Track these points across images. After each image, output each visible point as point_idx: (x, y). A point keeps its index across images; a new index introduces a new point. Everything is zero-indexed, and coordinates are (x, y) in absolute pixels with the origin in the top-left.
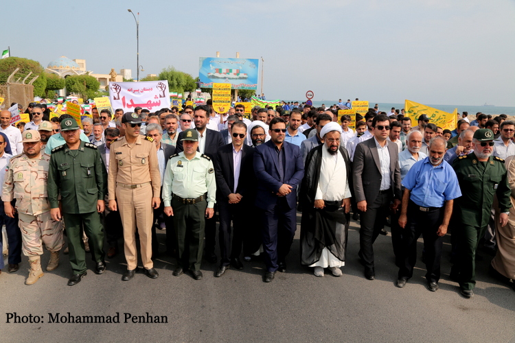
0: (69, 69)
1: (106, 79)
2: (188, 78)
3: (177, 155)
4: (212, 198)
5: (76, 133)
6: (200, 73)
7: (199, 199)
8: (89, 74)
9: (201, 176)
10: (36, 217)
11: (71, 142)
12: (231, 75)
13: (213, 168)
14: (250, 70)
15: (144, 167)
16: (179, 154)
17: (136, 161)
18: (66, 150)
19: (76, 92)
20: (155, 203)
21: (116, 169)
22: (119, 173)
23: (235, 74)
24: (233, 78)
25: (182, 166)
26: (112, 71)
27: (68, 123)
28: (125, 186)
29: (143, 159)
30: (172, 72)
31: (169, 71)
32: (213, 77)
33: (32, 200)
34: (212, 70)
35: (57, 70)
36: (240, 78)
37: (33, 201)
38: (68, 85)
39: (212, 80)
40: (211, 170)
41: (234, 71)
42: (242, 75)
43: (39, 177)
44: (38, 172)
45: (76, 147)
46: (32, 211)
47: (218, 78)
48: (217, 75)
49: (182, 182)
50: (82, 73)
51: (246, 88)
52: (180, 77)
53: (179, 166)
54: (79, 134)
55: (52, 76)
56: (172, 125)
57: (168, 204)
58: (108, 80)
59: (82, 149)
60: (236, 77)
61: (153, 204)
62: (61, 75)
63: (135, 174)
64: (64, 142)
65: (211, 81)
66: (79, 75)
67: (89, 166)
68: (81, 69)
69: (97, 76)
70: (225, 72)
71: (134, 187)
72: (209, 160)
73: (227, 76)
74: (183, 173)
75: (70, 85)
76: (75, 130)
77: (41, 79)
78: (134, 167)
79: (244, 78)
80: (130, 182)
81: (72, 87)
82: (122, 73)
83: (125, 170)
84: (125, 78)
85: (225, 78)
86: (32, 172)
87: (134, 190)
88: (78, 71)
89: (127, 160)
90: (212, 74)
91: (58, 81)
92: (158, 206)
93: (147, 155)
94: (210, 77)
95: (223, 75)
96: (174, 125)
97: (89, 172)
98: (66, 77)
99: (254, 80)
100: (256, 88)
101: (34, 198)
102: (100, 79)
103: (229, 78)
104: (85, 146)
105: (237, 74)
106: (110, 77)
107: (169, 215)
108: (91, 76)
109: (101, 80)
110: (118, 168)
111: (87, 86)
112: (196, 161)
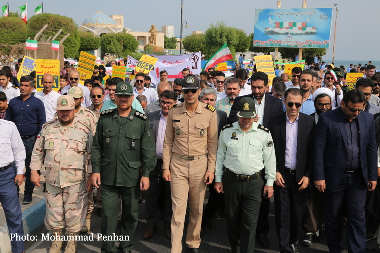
0: (105, 26)
1: (146, 37)
2: (241, 35)
3: (231, 126)
4: (271, 175)
5: (130, 99)
6: (255, 28)
7: (254, 177)
8: (127, 32)
9: (258, 151)
10: (63, 189)
11: (122, 107)
12: (295, 30)
13: (272, 140)
14: (320, 23)
15: (202, 138)
16: (233, 124)
17: (194, 131)
18: (115, 116)
19: (112, 52)
20: (208, 178)
21: (171, 137)
22: (175, 142)
23: (300, 29)
24: (297, 34)
25: (237, 139)
26: (153, 27)
27: (124, 87)
28: (181, 157)
29: (202, 130)
30: (222, 28)
31: (218, 27)
32: (272, 33)
33: (60, 171)
34: (270, 25)
35: (92, 28)
36: (307, 34)
37: (62, 172)
38: (103, 45)
39: (270, 36)
40: (270, 143)
41: (299, 25)
42: (309, 30)
43: (69, 147)
44: (70, 141)
45: (126, 114)
46: (59, 183)
47: (278, 34)
48: (277, 30)
49: (237, 156)
50: (119, 31)
51: (314, 46)
52: (230, 34)
53: (234, 138)
54: (132, 101)
55: (86, 34)
56: (233, 91)
57: (219, 179)
58: (148, 39)
59: (131, 118)
60: (301, 32)
61: (206, 178)
62: (96, 33)
63: (193, 146)
64: (115, 107)
65: (269, 39)
66: (116, 32)
67: (134, 137)
68: (118, 26)
69: (136, 34)
70: (287, 26)
71: (191, 158)
72: (267, 131)
73: (289, 31)
74: (237, 146)
75: (106, 44)
76: (128, 96)
77: (74, 38)
78: (191, 138)
79: (311, 33)
80: (187, 153)
81: (108, 47)
82: (164, 30)
83: (182, 140)
84: (167, 36)
85: (287, 34)
86: (63, 140)
87: (191, 162)
88: (114, 29)
89: (185, 130)
90: (270, 29)
91: (92, 40)
92: (211, 181)
93: (206, 126)
94: (267, 33)
95: (284, 31)
96: (235, 91)
97: (133, 144)
98: (101, 35)
99: (325, 36)
100: (327, 45)
101: (62, 169)
102: (139, 37)
103: (293, 34)
104: (135, 115)
105: (303, 28)
106: (150, 35)
107: (219, 191)
108: (129, 35)
109: (140, 39)
110: (174, 137)
111: (124, 46)
112: (253, 133)
